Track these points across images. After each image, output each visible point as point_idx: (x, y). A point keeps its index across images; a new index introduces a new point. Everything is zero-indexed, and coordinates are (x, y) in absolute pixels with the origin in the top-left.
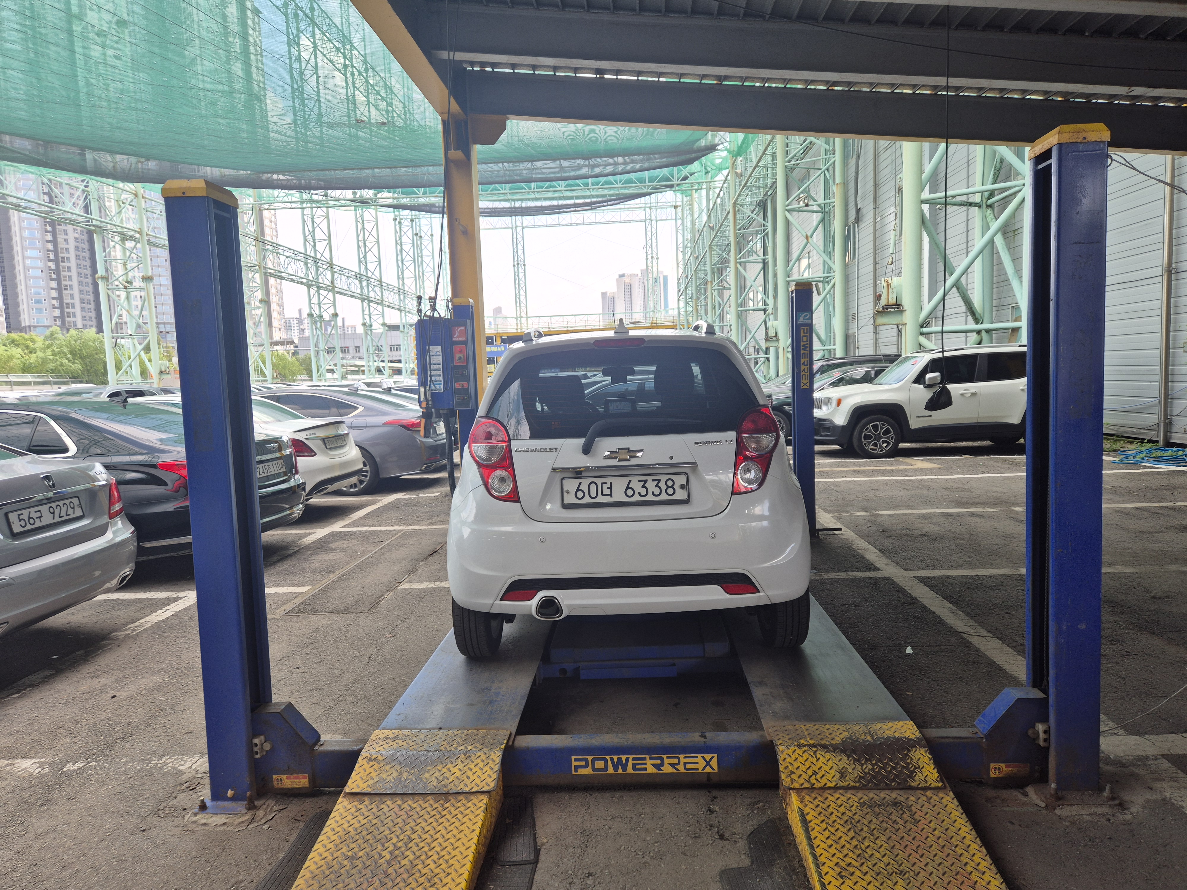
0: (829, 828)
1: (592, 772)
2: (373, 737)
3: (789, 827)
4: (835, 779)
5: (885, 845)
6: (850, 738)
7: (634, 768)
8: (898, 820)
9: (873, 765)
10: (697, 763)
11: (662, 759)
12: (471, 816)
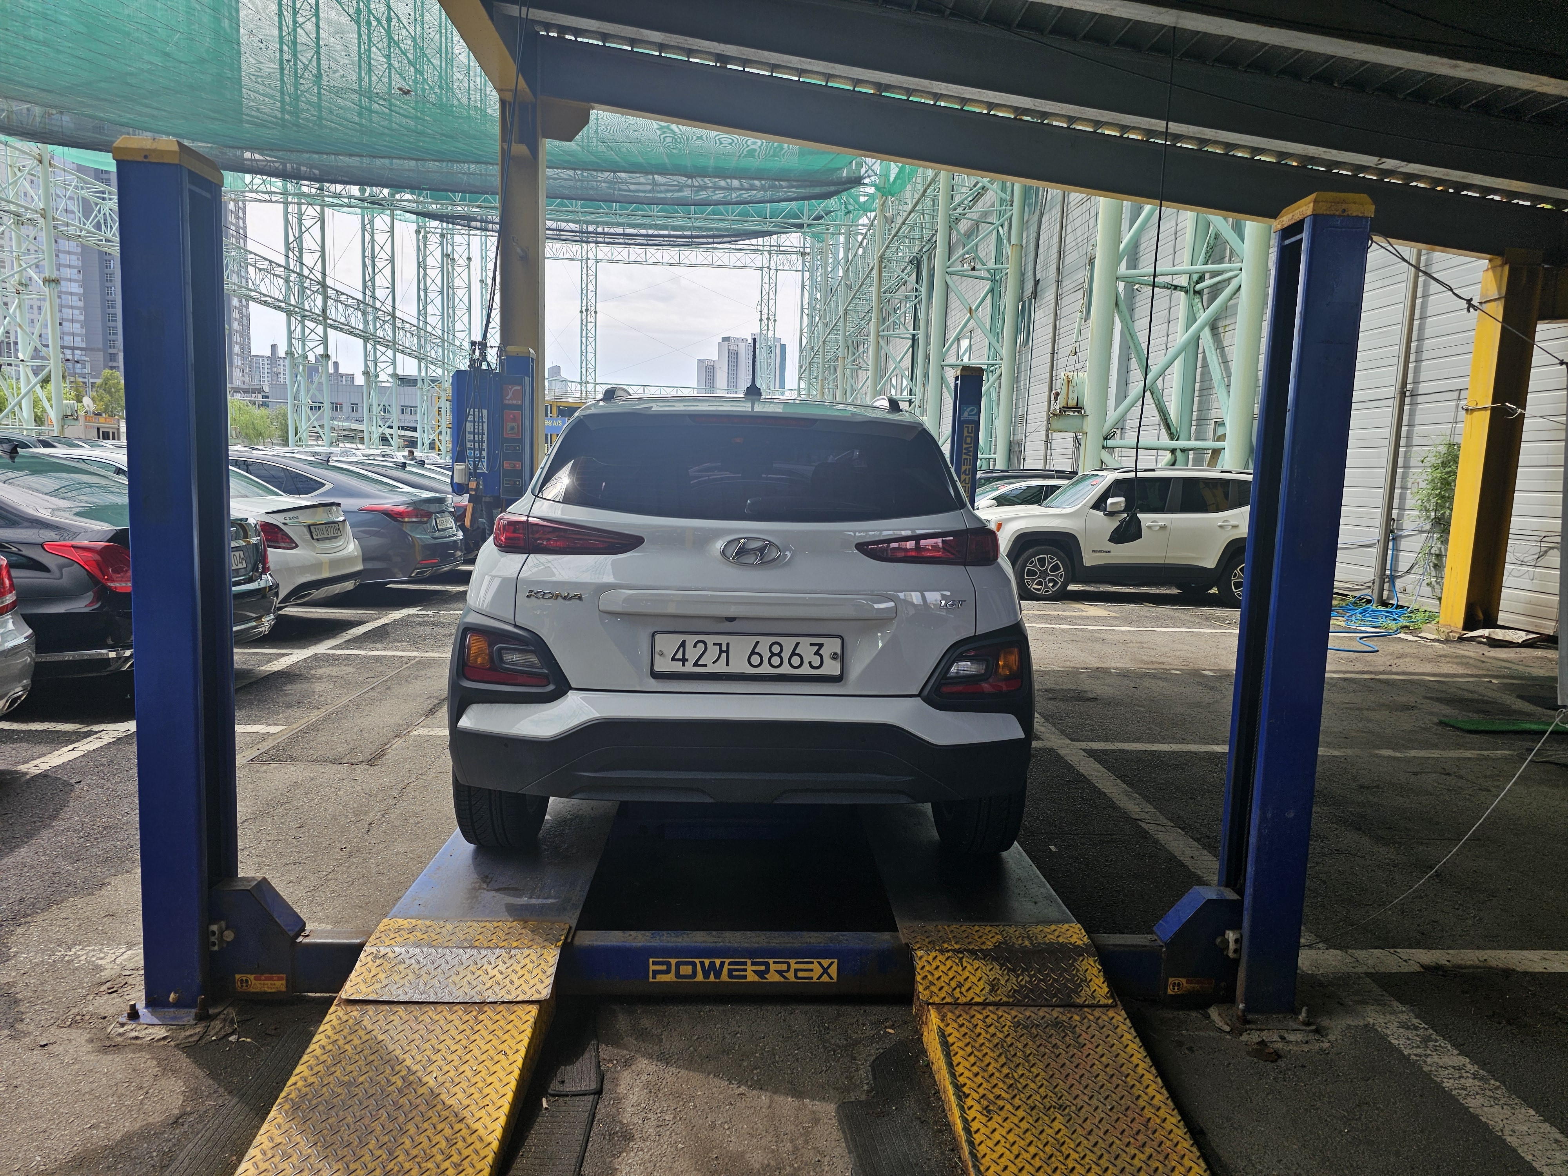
0: (975, 1052)
1: (675, 979)
2: (381, 927)
3: (924, 1052)
4: (984, 992)
5: (1043, 1073)
6: (1005, 943)
7: (730, 975)
8: (1060, 1043)
9: (1031, 976)
10: (812, 970)
11: (767, 965)
12: (514, 1032)
